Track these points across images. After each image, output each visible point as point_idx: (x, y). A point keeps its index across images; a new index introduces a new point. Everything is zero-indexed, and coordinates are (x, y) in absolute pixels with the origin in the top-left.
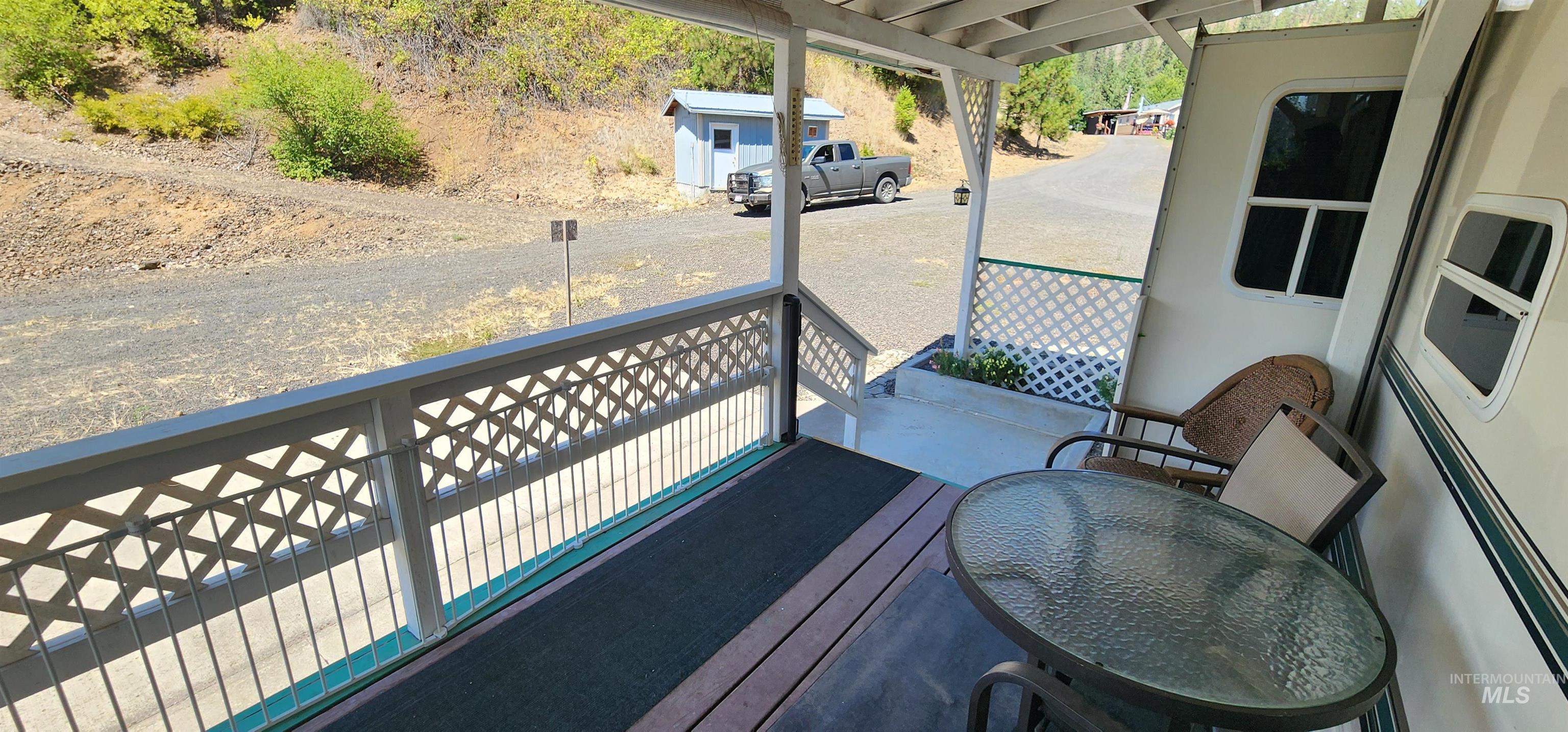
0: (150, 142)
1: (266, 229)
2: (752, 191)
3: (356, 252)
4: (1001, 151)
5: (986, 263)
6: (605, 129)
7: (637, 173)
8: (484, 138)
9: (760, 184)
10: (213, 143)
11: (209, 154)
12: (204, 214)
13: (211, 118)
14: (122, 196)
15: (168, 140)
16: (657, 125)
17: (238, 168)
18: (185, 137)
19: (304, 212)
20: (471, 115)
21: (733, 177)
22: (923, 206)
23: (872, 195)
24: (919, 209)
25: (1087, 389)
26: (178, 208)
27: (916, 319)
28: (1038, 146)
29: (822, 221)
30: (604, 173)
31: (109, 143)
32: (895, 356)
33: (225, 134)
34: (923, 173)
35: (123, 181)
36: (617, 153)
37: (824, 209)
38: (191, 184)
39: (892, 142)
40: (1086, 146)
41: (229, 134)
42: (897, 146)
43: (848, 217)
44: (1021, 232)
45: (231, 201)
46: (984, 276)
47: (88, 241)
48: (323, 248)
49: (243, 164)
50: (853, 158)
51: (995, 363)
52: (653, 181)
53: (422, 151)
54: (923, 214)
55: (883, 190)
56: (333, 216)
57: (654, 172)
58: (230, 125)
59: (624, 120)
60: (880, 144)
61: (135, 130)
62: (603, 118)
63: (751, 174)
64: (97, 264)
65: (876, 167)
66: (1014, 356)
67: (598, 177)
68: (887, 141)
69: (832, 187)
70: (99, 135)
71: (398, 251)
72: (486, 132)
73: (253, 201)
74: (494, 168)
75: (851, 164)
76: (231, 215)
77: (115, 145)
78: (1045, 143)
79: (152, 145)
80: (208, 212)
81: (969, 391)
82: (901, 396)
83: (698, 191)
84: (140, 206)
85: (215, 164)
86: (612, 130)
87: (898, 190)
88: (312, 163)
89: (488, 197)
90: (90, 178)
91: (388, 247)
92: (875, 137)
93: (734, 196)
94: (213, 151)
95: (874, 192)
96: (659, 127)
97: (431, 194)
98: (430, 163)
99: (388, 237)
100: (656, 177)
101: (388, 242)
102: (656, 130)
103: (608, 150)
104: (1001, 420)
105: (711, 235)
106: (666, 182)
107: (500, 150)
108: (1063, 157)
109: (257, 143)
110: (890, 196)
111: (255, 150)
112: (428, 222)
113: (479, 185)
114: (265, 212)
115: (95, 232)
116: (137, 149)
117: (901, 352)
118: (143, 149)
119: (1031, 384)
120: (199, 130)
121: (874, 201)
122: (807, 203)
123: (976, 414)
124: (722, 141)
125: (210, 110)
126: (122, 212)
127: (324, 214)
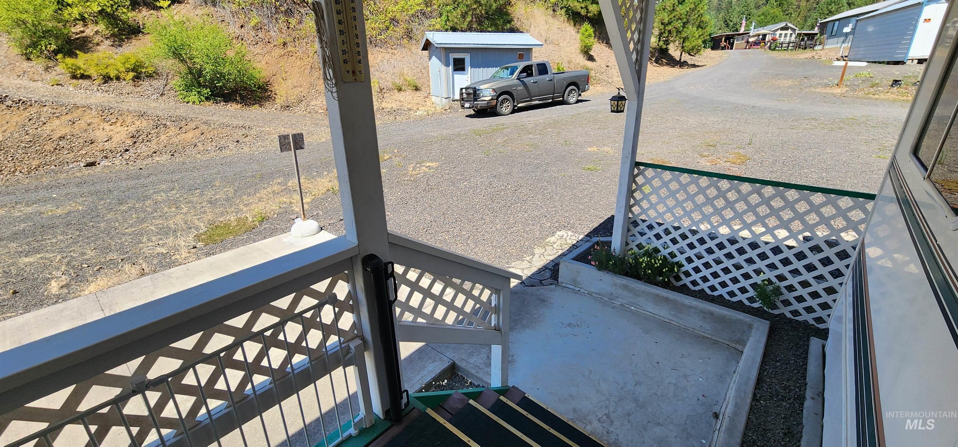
0: (104, 84)
1: (163, 137)
2: (476, 100)
3: (214, 151)
4: (654, 64)
5: (642, 168)
6: (385, 62)
7: (405, 90)
8: (307, 71)
9: (481, 95)
10: (142, 82)
11: (138, 89)
12: (126, 128)
13: (139, 66)
14: (78, 119)
15: (114, 82)
16: (419, 57)
17: (155, 98)
18: (124, 80)
19: (187, 125)
20: (299, 57)
21: (464, 91)
22: (597, 106)
23: (562, 99)
24: (595, 108)
25: (743, 290)
26: (112, 125)
27: (585, 200)
28: (680, 59)
29: (524, 120)
30: (384, 91)
31: (79, 85)
32: (564, 237)
33: (147, 76)
34: (599, 82)
35: (80, 109)
36: (393, 77)
37: (527, 111)
38: (121, 109)
39: (578, 61)
40: (714, 58)
41: (150, 76)
42: (581, 64)
43: (543, 115)
44: (670, 123)
45: (144, 119)
46: (640, 180)
47: (56, 149)
48: (195, 149)
49: (158, 95)
50: (547, 73)
51: (650, 261)
52: (416, 95)
53: (268, 82)
54: (597, 111)
55: (569, 95)
56: (204, 127)
57: (417, 89)
58: (151, 70)
59: (398, 55)
60: (569, 63)
61: (94, 75)
62: (384, 54)
63: (475, 88)
64: (60, 164)
65: (564, 79)
66: (669, 254)
67: (380, 94)
68: (574, 61)
69: (532, 95)
70: (74, 80)
71: (240, 150)
72: (309, 67)
73: (157, 119)
74: (313, 91)
75: (546, 77)
76: (143, 129)
77: (83, 86)
78: (685, 57)
79: (105, 85)
80: (129, 127)
81: (626, 287)
82: (564, 285)
83: (444, 100)
84: (89, 125)
85: (141, 96)
86: (389, 62)
87: (580, 95)
88: (199, 92)
89: (309, 110)
90: (61, 108)
91: (235, 147)
92: (566, 58)
93: (464, 104)
94: (140, 87)
95: (563, 97)
96: (421, 58)
97: (273, 109)
98: (273, 89)
99: (236, 140)
100: (418, 92)
101: (235, 144)
102: (418, 61)
103: (386, 76)
104: (656, 316)
105: (445, 132)
106: (425, 95)
107: (317, 79)
108: (698, 66)
109: (167, 81)
110: (574, 99)
111: (166, 85)
112: (264, 128)
113: (303, 103)
114: (163, 126)
115: (61, 143)
116: (95, 89)
117: (570, 233)
118: (99, 88)
119: (686, 281)
120: (131, 75)
121: (563, 103)
122: (515, 106)
123: (632, 308)
124: (459, 66)
125: (137, 61)
126: (78, 129)
127: (199, 126)
